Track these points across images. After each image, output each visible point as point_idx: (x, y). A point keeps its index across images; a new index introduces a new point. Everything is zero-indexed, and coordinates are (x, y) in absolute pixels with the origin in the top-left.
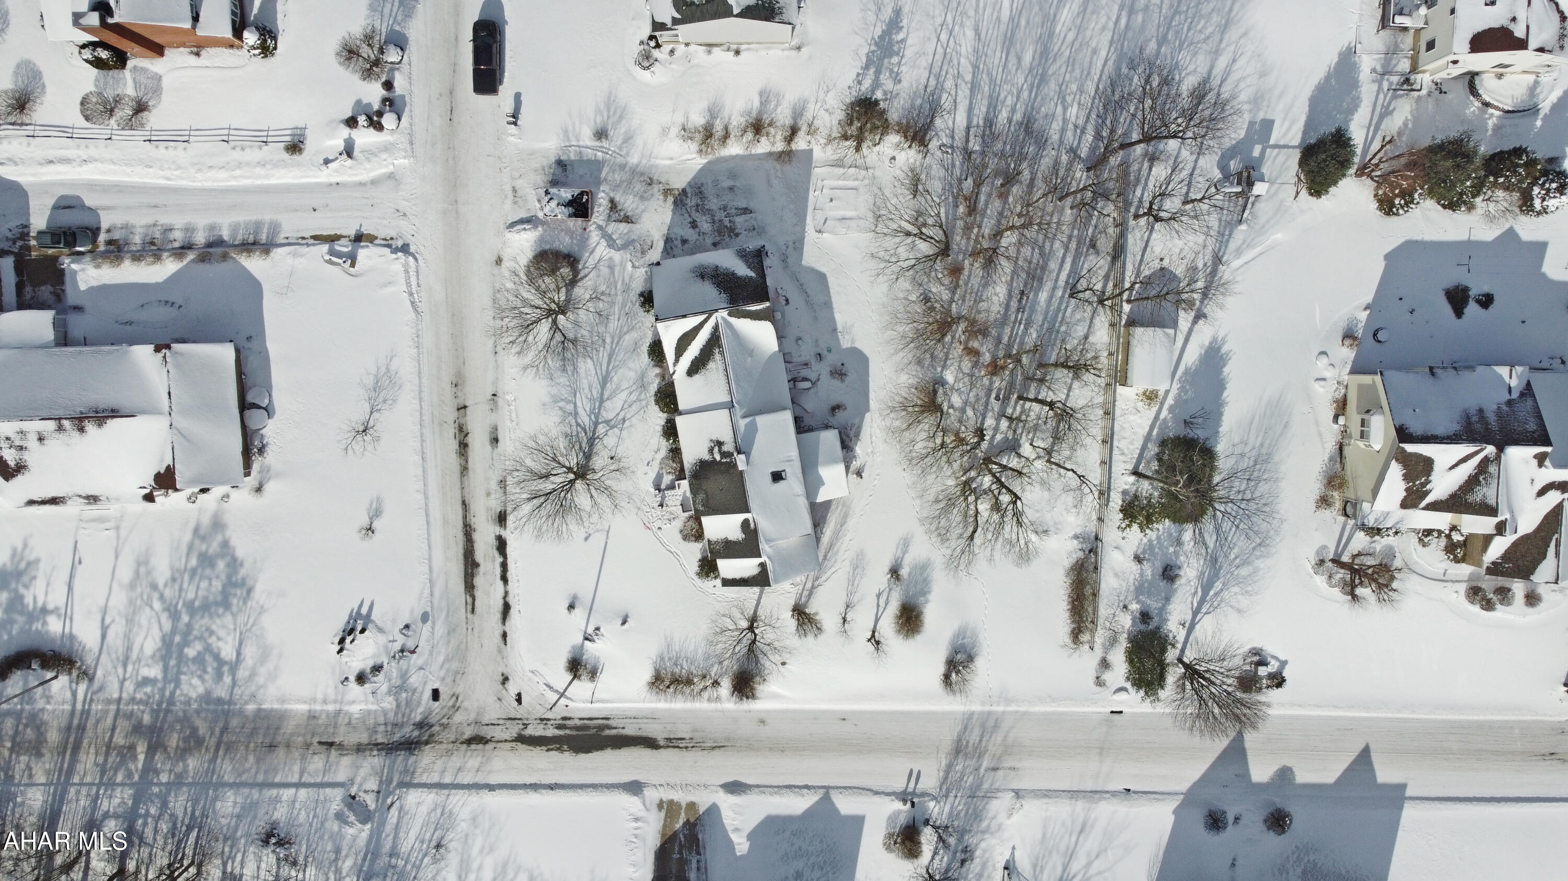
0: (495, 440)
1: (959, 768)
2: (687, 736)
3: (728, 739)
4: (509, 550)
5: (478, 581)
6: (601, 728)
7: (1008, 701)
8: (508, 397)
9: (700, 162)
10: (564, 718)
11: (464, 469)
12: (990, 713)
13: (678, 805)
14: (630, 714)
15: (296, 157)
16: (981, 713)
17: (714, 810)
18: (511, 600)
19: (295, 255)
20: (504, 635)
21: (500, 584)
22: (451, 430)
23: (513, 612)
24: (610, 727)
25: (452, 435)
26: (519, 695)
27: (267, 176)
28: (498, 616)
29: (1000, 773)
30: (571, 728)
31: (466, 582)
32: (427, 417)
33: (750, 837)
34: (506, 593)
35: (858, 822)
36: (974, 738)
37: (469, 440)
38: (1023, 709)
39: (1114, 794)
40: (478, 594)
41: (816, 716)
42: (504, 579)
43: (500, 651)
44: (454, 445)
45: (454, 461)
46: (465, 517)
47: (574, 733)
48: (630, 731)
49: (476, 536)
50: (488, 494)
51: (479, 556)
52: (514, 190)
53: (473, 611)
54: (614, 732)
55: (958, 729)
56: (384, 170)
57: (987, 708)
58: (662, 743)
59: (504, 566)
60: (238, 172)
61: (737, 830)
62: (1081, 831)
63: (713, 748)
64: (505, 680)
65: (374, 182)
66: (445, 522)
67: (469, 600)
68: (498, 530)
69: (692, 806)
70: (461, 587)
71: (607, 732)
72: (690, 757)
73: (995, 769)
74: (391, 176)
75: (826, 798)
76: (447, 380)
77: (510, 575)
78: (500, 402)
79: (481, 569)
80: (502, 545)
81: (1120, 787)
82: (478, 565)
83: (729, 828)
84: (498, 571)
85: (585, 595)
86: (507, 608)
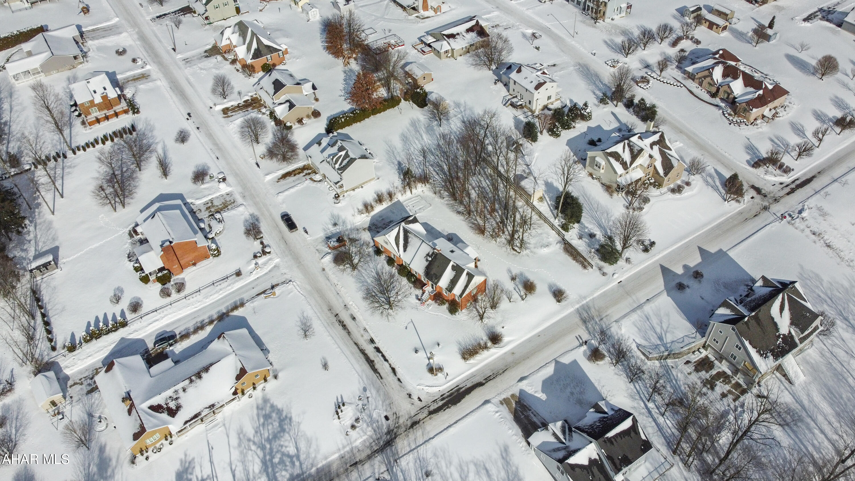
0: (354, 319)
1: (590, 326)
2: (491, 374)
3: (506, 366)
4: (381, 350)
5: (377, 366)
6: (458, 390)
7: (585, 298)
8: (350, 303)
9: (369, 219)
10: (442, 396)
11: (349, 333)
12: (583, 305)
13: (508, 398)
14: (464, 380)
15: (241, 277)
16: (580, 307)
17: (522, 391)
18: (393, 366)
19: (253, 302)
20: (399, 380)
21: (386, 363)
22: (337, 324)
23: (396, 370)
24: (461, 388)
25: (337, 325)
26: (419, 398)
27: (232, 288)
28: (392, 374)
29: (604, 319)
30: (447, 397)
31: (373, 369)
32: (325, 324)
33: (543, 391)
34: (390, 365)
35: (575, 362)
36: (585, 315)
37: (345, 323)
38: (591, 298)
39: (645, 303)
40: (380, 371)
41: (529, 340)
42: (386, 360)
43: (401, 386)
44: (341, 327)
45: (344, 333)
46: (359, 348)
47: (449, 398)
48: (469, 385)
49: (366, 352)
50: (362, 336)
51: (372, 358)
52: (317, 250)
53: (381, 378)
54: (463, 389)
55: (578, 315)
56: (272, 266)
57: (581, 304)
58: (484, 382)
59: (383, 356)
60: (221, 292)
61: (536, 392)
62: (648, 319)
63: (504, 372)
64: (410, 396)
65: (270, 271)
66: (352, 353)
67: (378, 375)
68: (373, 345)
69: (513, 396)
70: (372, 372)
71: (461, 390)
72: (498, 379)
73: (602, 319)
74: (275, 267)
75: (557, 362)
76: (326, 310)
77: (387, 358)
78: (349, 307)
79: (376, 362)
80: (378, 350)
81: (645, 300)
82: (373, 361)
83: (533, 393)
84: (382, 359)
85: (418, 345)
86: (393, 370)
